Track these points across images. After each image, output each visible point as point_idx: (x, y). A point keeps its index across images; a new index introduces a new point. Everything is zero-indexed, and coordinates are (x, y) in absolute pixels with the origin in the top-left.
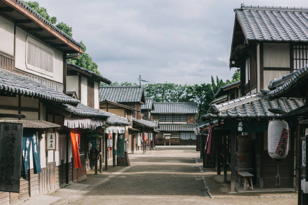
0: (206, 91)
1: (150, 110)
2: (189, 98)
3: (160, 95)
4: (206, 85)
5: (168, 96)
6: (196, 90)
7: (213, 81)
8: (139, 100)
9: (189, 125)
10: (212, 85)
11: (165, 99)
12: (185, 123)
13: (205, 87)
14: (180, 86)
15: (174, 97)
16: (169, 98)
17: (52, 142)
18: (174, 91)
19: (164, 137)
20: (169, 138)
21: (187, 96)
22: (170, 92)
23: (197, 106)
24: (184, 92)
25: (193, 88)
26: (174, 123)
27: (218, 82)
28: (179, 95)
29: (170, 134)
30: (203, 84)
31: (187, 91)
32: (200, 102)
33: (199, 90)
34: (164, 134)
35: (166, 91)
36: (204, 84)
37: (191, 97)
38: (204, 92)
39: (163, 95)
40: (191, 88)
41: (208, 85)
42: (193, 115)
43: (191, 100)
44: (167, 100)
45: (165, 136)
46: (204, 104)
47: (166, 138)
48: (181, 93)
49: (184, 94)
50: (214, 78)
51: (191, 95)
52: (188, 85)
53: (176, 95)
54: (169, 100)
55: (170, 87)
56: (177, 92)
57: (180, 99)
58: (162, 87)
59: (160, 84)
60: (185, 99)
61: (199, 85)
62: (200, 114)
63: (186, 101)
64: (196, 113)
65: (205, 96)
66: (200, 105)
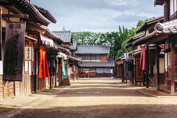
0: (114, 37)
1: (75, 50)
2: (102, 42)
3: (80, 40)
4: (115, 32)
5: (86, 41)
6: (108, 36)
7: (120, 30)
8: (69, 41)
9: (103, 62)
10: (120, 32)
11: (84, 43)
12: (100, 61)
13: (114, 35)
14: (95, 33)
15: (91, 42)
16: (87, 43)
17: (29, 54)
18: (91, 37)
19: (84, 72)
20: (88, 72)
21: (101, 41)
22: (88, 38)
23: (108, 48)
24: (98, 38)
25: (105, 35)
26: (91, 61)
27: (124, 30)
28: (95, 41)
29: (89, 69)
30: (112, 32)
31: (101, 37)
32: (110, 46)
33: (110, 36)
34: (85, 69)
35: (85, 37)
36: (114, 32)
37: (104, 42)
38: (113, 38)
39: (82, 41)
40: (103, 35)
41: (117, 33)
42: (106, 54)
43: (103, 44)
44: (86, 44)
45: (85, 70)
46: (113, 47)
47: (86, 72)
48: (96, 39)
49: (99, 40)
50: (121, 28)
51: (104, 40)
52: (101, 33)
53: (92, 40)
54: (87, 44)
55: (88, 34)
56: (93, 38)
57: (95, 43)
58: (82, 34)
59: (80, 32)
60: (99, 44)
61: (110, 33)
62: (110, 54)
63: (100, 45)
64: (108, 54)
65: (114, 41)
66: (110, 48)
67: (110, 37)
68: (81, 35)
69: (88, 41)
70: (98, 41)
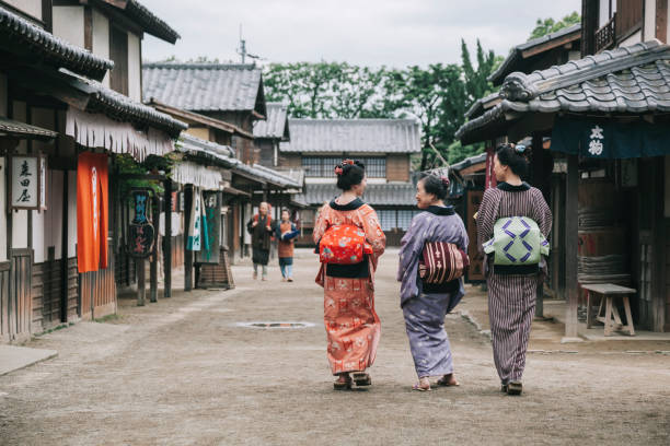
0: (443, 85)
1: (278, 140)
2: (391, 106)
3: (305, 98)
4: (444, 67)
5: (329, 102)
6: (416, 83)
7: (465, 56)
8: (250, 105)
9: (393, 187)
10: (464, 67)
12: (383, 181)
13: (443, 76)
14: (366, 70)
15: (347, 104)
16: (333, 108)
17: (26, 183)
18: (347, 85)
21: (387, 102)
22: (335, 88)
23: (416, 131)
24: (377, 89)
25: (405, 77)
27: (480, 58)
28: (364, 99)
30: (435, 64)
31: (388, 86)
32: (425, 120)
33: (423, 82)
35: (324, 86)
36: (439, 65)
37: (400, 105)
38: (437, 88)
39: (313, 98)
40: (398, 77)
41: (451, 69)
42: (406, 156)
43: (397, 113)
44: (326, 114)
46: (436, 127)
48: (370, 92)
49: (380, 94)
51: (399, 97)
52: (389, 69)
53: (351, 97)
54: (333, 114)
55: (337, 72)
56: (356, 87)
57: (365, 110)
58: (313, 74)
59: (306, 65)
60: (379, 112)
61: (424, 67)
62: (425, 154)
63: (383, 117)
64: (414, 153)
65: (440, 100)
66: (426, 129)
67: (426, 86)
68: (308, 74)
69: (335, 99)
70: (378, 101)
